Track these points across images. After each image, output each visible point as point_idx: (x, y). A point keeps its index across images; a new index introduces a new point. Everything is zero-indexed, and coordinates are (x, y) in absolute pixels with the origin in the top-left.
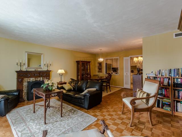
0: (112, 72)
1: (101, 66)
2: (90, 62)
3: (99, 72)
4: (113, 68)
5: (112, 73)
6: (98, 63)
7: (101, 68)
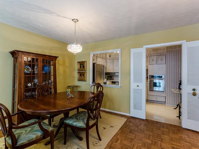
0: (105, 80)
1: (84, 67)
2: (56, 57)
3: (79, 80)
4: (107, 74)
5: (105, 83)
6: (78, 62)
7: (84, 73)
